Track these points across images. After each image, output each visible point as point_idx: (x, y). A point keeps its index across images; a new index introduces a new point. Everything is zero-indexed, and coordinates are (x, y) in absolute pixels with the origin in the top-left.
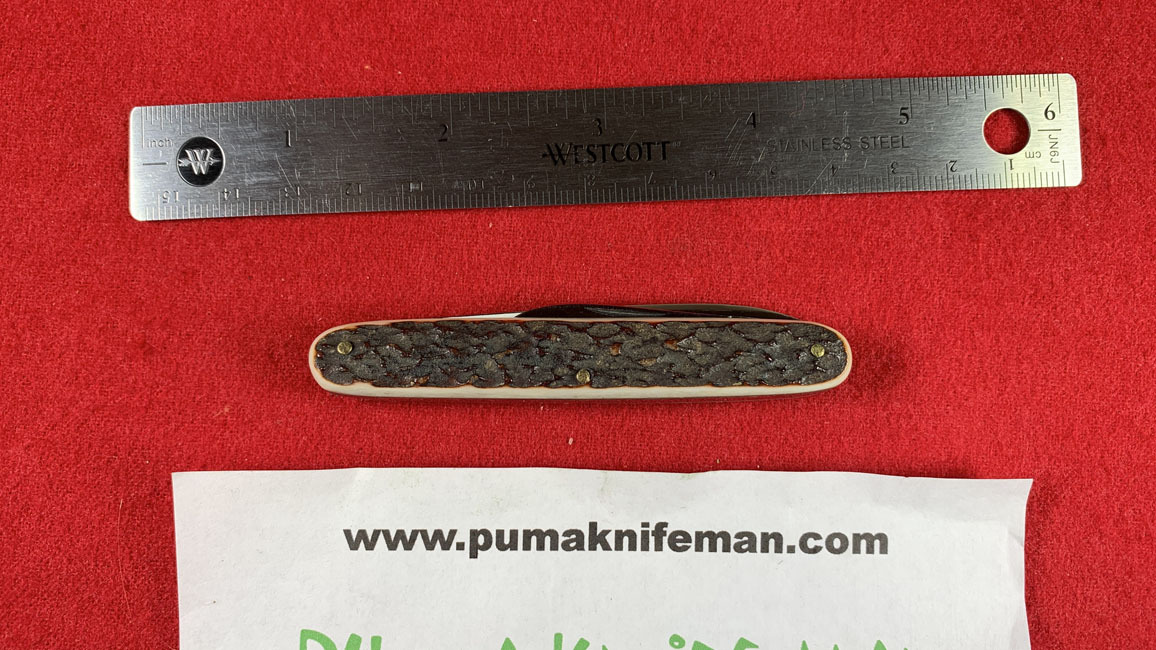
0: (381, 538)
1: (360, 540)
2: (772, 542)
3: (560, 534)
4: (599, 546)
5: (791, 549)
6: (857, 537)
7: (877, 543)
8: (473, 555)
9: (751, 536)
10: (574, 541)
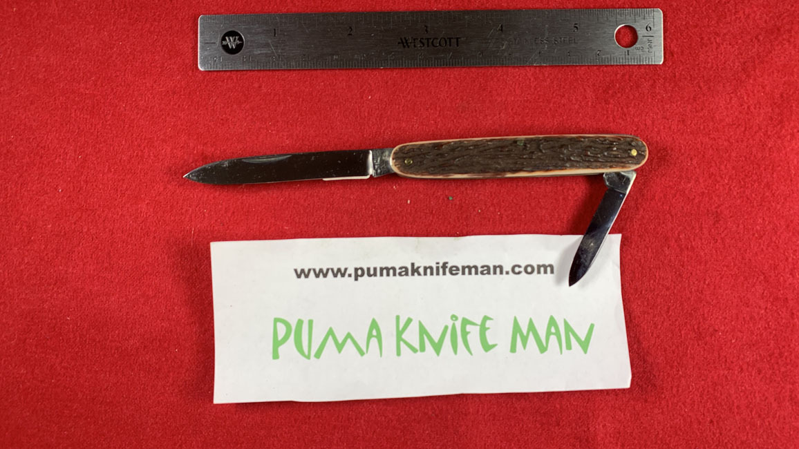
0: (312, 273)
1: (302, 273)
2: (498, 270)
3: (397, 268)
4: (416, 274)
5: (507, 273)
6: (539, 267)
7: (549, 269)
8: (356, 279)
9: (488, 267)
10: (404, 272)
